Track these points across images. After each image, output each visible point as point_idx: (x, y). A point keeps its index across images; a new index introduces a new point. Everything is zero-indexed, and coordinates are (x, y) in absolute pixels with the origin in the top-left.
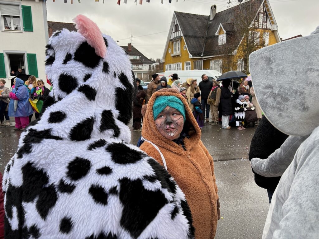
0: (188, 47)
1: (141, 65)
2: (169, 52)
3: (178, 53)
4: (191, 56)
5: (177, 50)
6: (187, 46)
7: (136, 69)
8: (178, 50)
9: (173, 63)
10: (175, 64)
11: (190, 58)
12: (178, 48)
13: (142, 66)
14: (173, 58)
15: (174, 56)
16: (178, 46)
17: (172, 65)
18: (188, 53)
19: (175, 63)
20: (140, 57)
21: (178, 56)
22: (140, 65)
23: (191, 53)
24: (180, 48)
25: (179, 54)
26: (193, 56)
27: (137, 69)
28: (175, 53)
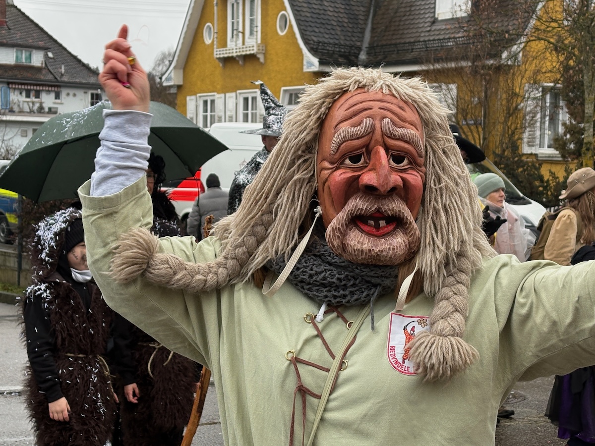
0: (297, 21)
1: (53, 95)
2: (208, 41)
3: (252, 44)
4: (312, 65)
5: (243, 33)
6: (295, 15)
7: (27, 109)
8: (251, 33)
9: (225, 90)
10: (233, 94)
11: (306, 69)
12: (252, 21)
13: (57, 96)
14: (224, 66)
15: (227, 61)
16: (252, 14)
17: (219, 98)
18: (300, 50)
19: (234, 89)
20: (46, 56)
21: (250, 58)
22: (49, 92)
23: (314, 51)
24: (259, 23)
25: (254, 51)
26: (322, 63)
27: (31, 112)
28: (234, 47)
